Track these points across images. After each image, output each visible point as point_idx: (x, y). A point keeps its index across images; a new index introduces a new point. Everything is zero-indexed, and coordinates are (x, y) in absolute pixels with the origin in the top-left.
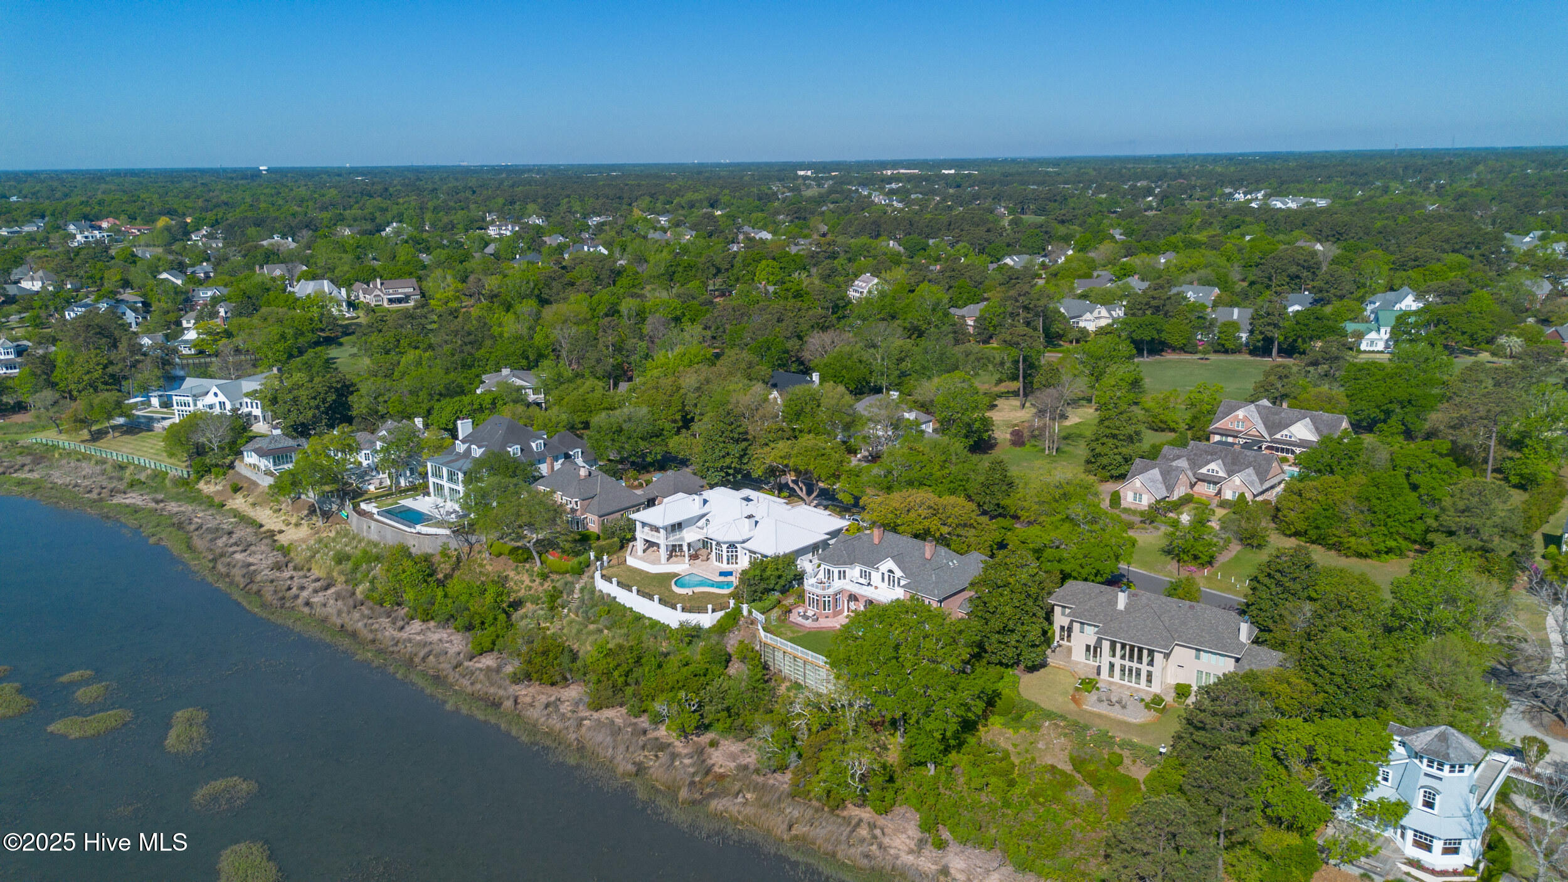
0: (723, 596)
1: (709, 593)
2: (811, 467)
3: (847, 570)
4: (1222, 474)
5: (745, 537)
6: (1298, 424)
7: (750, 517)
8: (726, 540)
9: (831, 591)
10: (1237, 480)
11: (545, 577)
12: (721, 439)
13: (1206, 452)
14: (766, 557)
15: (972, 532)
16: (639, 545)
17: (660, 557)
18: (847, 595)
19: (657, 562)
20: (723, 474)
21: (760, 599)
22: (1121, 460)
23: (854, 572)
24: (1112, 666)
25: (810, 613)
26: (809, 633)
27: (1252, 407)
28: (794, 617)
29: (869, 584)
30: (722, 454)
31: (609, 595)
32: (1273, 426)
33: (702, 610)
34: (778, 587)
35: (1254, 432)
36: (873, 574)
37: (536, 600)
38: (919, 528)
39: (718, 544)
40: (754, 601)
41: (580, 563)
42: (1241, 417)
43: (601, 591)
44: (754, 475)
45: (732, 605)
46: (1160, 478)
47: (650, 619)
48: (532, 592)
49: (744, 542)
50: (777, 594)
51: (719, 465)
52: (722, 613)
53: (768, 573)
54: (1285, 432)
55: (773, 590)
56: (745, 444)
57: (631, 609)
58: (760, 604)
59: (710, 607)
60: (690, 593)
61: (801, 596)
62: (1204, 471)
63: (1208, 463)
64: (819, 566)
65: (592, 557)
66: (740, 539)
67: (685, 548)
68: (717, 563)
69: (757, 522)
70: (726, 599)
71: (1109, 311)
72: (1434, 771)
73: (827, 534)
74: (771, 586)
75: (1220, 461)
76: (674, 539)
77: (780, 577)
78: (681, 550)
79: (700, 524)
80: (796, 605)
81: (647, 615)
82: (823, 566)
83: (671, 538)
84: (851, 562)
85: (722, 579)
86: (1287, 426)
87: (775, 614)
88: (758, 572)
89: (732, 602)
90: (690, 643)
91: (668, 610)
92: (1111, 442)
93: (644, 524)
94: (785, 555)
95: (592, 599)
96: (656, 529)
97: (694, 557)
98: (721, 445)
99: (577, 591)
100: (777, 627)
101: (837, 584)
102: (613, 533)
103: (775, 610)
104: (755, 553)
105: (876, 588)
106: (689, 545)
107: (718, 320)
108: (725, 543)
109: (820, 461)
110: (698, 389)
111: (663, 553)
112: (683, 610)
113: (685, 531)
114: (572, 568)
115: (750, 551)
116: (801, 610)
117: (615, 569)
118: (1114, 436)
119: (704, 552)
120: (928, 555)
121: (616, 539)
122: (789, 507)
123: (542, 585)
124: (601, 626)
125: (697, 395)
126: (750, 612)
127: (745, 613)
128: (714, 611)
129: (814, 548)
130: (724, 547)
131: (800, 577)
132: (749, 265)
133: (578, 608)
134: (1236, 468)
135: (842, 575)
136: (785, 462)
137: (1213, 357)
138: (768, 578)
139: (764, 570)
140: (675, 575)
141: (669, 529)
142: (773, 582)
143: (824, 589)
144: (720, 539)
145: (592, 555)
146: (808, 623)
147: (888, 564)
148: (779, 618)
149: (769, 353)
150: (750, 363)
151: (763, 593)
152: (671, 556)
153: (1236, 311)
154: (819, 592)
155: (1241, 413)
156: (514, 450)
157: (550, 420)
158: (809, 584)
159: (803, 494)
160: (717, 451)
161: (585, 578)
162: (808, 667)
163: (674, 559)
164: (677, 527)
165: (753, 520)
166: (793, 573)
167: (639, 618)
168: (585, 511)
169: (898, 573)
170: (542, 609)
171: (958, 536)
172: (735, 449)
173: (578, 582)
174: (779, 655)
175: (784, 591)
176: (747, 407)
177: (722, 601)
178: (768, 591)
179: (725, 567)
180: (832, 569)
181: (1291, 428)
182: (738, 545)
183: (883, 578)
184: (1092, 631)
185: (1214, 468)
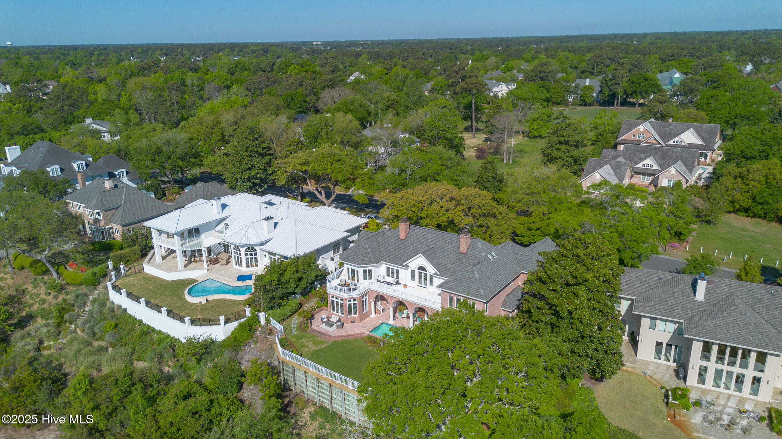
0: (239, 302)
1: (225, 301)
2: (329, 171)
3: (373, 269)
4: (655, 167)
5: (263, 239)
6: (687, 133)
7: (268, 218)
8: (243, 242)
9: (356, 294)
10: (672, 170)
11: (61, 289)
12: (247, 154)
13: (639, 151)
14: (286, 258)
15: (492, 221)
16: (158, 253)
17: (177, 263)
18: (374, 296)
19: (174, 269)
20: (250, 184)
21: (279, 305)
22: (572, 161)
23: (380, 270)
24: (703, 368)
25: (334, 319)
26: (334, 342)
27: (647, 123)
28: (318, 325)
29: (397, 283)
30: (248, 166)
31: (120, 307)
32: (667, 136)
33: (214, 322)
34: (298, 290)
35: (652, 140)
36: (402, 271)
37: (45, 315)
38: (443, 220)
39: (237, 247)
40: (272, 308)
41: (95, 274)
42: (642, 130)
43: (113, 303)
44: (278, 184)
45: (248, 314)
46: (612, 171)
47: (160, 332)
48: (46, 306)
49: (262, 244)
50: (299, 297)
51: (246, 175)
52: (234, 325)
53: (287, 276)
54: (676, 139)
55: (294, 293)
56: (268, 158)
57: (141, 321)
58: (278, 311)
59: (222, 318)
60: (204, 302)
61: (324, 298)
62: (640, 165)
63: (641, 160)
64: (341, 265)
65: (111, 267)
66: (258, 242)
67: (205, 254)
68: (237, 267)
69: (276, 224)
70: (242, 307)
71: (507, 86)
73: (347, 231)
74: (291, 290)
75: (652, 157)
76: (190, 245)
77: (300, 279)
78: (201, 255)
79: (219, 228)
80: (319, 308)
81: (157, 328)
82: (346, 267)
83: (188, 244)
84: (377, 261)
85: (240, 283)
86: (678, 134)
87: (295, 320)
88: (275, 277)
89: (248, 311)
90: (199, 361)
91: (176, 323)
92: (563, 147)
93: (160, 232)
94: (306, 256)
95: (101, 312)
96: (170, 236)
97: (213, 261)
98: (247, 159)
99: (89, 303)
100: (299, 338)
101: (363, 285)
102: (133, 241)
103: (296, 316)
104: (275, 255)
105: (405, 286)
106: (209, 250)
107: (256, 84)
108: (243, 246)
109: (336, 165)
110: (236, 123)
111: (180, 260)
112: (193, 322)
113: (203, 236)
114: (86, 279)
115: (270, 253)
116: (324, 314)
117: (131, 278)
118: (566, 143)
119: (224, 256)
120: (463, 249)
121: (137, 247)
122: (309, 208)
123: (56, 297)
124: (104, 344)
125: (234, 128)
126: (268, 321)
127: (263, 321)
128: (227, 321)
129: (335, 246)
130: (243, 250)
131: (322, 277)
132: (283, 68)
133: (85, 323)
134: (666, 162)
135: (368, 274)
136: (304, 168)
137: (580, 108)
138: (287, 282)
139: (282, 274)
140: (192, 281)
141: (186, 234)
142: (293, 286)
143: (348, 291)
144: (238, 242)
145: (110, 264)
146: (332, 331)
147: (420, 260)
148: (300, 326)
149: (293, 102)
150: (278, 106)
151: (281, 298)
152: (190, 262)
153: (588, 80)
154: (343, 295)
155: (641, 128)
156: (53, 170)
157: (101, 147)
158: (332, 285)
159: (323, 198)
160: (243, 163)
161: (100, 288)
162: (335, 390)
163: (193, 265)
164: (195, 232)
165: (272, 222)
166: (314, 274)
167: (148, 331)
168: (108, 220)
169: (431, 270)
170: (46, 325)
171: (480, 226)
172: (259, 162)
173: (92, 292)
174: (300, 375)
175: (306, 293)
176: (273, 134)
177: (237, 309)
178: (287, 296)
179: (244, 270)
180: (356, 269)
181: (681, 136)
182: (256, 248)
183: (413, 276)
184: (672, 327)
185: (650, 162)
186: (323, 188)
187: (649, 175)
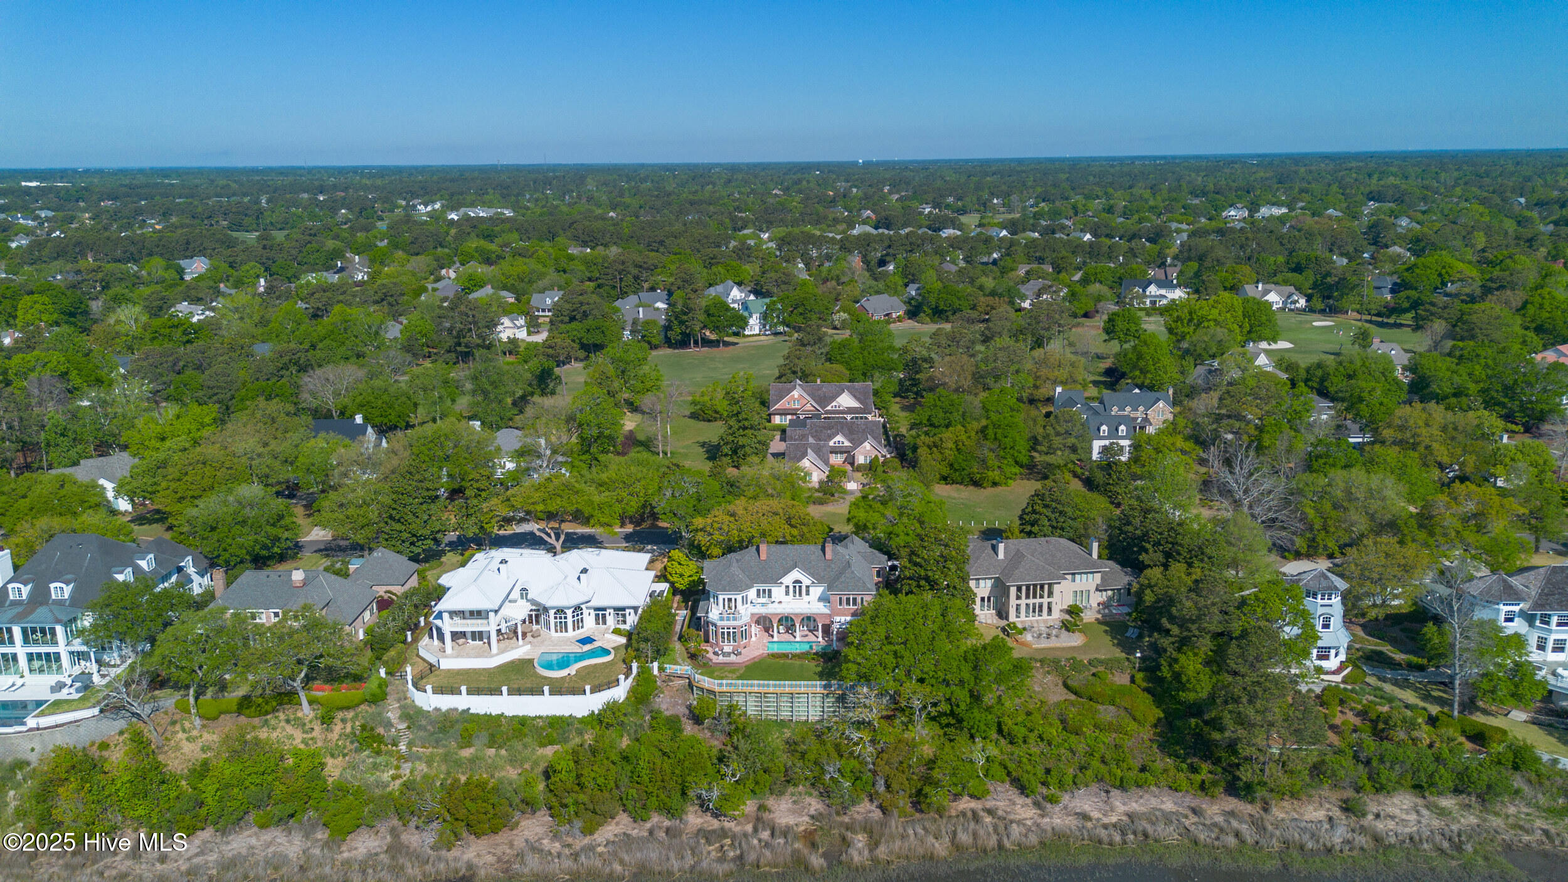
1: (594, 666)
3: (746, 594)
4: (847, 444)
6: (844, 395)
7: (585, 571)
10: (867, 445)
11: (327, 720)
13: (824, 428)
18: (755, 619)
24: (1018, 606)
27: (798, 387)
29: (771, 601)
32: (824, 400)
33: (599, 687)
35: (809, 408)
36: (774, 590)
42: (796, 397)
46: (815, 456)
49: (590, 600)
52: (629, 681)
54: (834, 404)
59: (588, 688)
60: (570, 673)
66: (586, 598)
72: (1326, 602)
79: (512, 596)
84: (744, 587)
85: (587, 647)
86: (834, 398)
101: (743, 610)
105: (780, 603)
114: (373, 696)
115: (597, 609)
120: (829, 556)
126: (662, 669)
127: (655, 671)
128: (616, 682)
155: (796, 393)
159: (553, 541)
161: (395, 702)
169: (806, 581)
173: (386, 710)
180: (733, 597)
181: (838, 400)
182: (583, 606)
183: (787, 593)
184: (989, 583)
185: (840, 440)
186: (552, 528)
187: (841, 453)
